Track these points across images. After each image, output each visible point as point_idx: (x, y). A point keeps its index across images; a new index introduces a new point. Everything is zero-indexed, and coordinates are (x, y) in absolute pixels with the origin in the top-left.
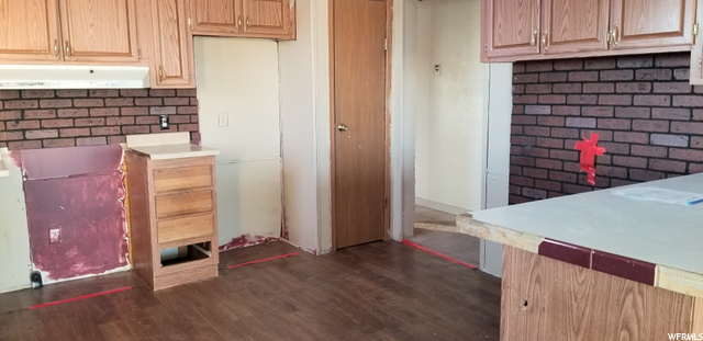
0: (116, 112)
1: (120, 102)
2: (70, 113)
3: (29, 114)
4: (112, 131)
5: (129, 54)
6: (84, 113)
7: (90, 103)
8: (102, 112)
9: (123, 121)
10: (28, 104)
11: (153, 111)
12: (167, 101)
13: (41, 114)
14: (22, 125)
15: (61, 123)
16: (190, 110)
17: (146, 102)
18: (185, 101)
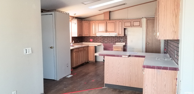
0: (115, 39)
1: (116, 38)
2: (109, 39)
3: (105, 39)
4: (114, 42)
5: (114, 31)
6: (111, 39)
7: (112, 38)
8: (113, 39)
9: (116, 41)
10: (105, 38)
11: (120, 39)
12: (122, 38)
13: (106, 39)
14: (104, 40)
15: (108, 40)
16: (126, 39)
17: (119, 38)
18: (125, 38)
